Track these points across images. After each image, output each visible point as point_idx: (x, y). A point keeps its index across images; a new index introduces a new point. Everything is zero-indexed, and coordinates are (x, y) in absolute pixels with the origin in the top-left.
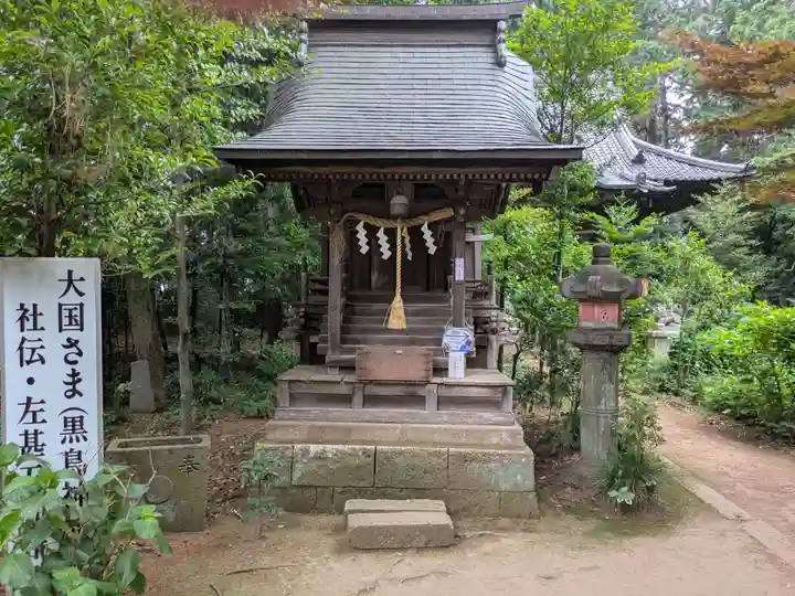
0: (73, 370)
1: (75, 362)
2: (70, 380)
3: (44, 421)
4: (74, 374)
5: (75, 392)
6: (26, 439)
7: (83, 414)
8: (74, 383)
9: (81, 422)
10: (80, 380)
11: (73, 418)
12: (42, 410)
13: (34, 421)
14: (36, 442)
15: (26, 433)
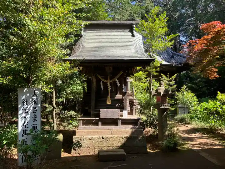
0: (35, 115)
1: (35, 113)
2: (34, 117)
3: (28, 127)
4: (35, 116)
5: (35, 120)
6: (24, 132)
7: (37, 126)
8: (35, 118)
9: (37, 127)
10: (36, 117)
11: (35, 127)
12: (27, 125)
13: (26, 127)
14: (26, 133)
15: (23, 130)
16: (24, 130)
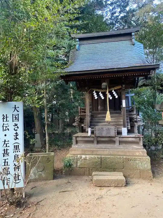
1: (17, 130)
2: (15, 135)
3: (9, 146)
4: (16, 133)
5: (17, 138)
6: (4, 151)
7: (19, 144)
9: (18, 146)
10: (18, 135)
11: (16, 146)
12: (8, 143)
13: (6, 146)
14: (7, 152)
16: (4, 149)
